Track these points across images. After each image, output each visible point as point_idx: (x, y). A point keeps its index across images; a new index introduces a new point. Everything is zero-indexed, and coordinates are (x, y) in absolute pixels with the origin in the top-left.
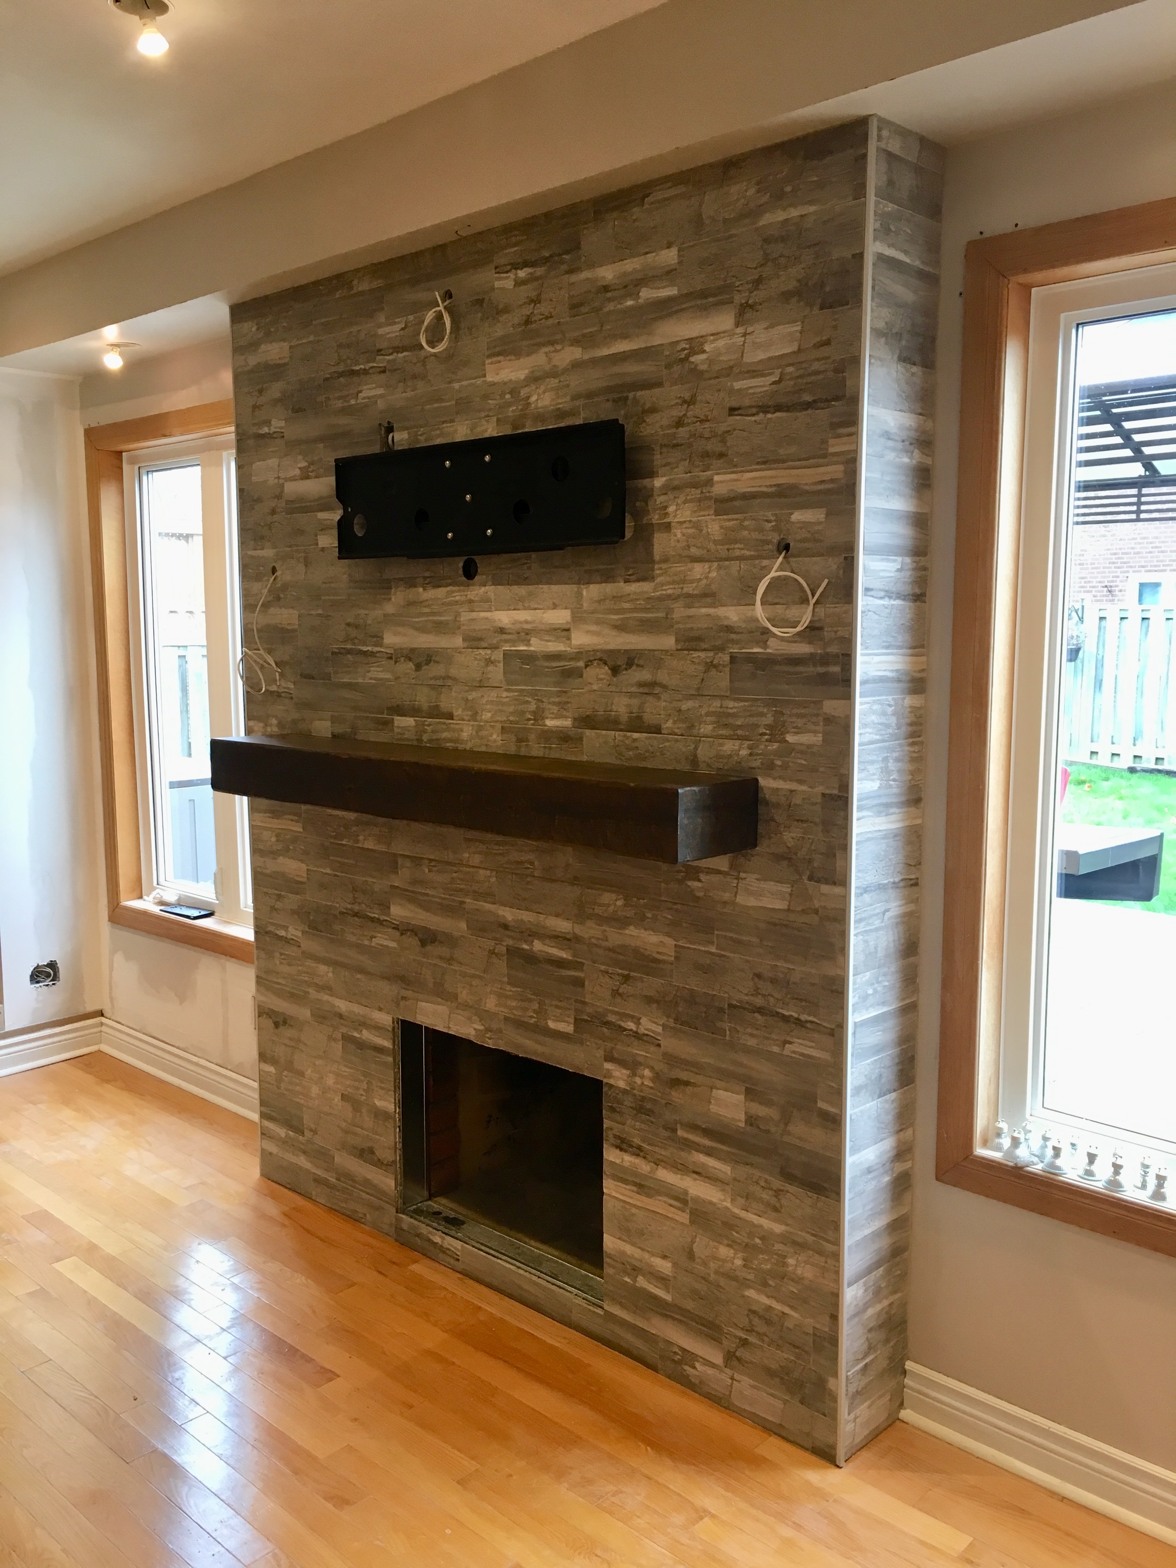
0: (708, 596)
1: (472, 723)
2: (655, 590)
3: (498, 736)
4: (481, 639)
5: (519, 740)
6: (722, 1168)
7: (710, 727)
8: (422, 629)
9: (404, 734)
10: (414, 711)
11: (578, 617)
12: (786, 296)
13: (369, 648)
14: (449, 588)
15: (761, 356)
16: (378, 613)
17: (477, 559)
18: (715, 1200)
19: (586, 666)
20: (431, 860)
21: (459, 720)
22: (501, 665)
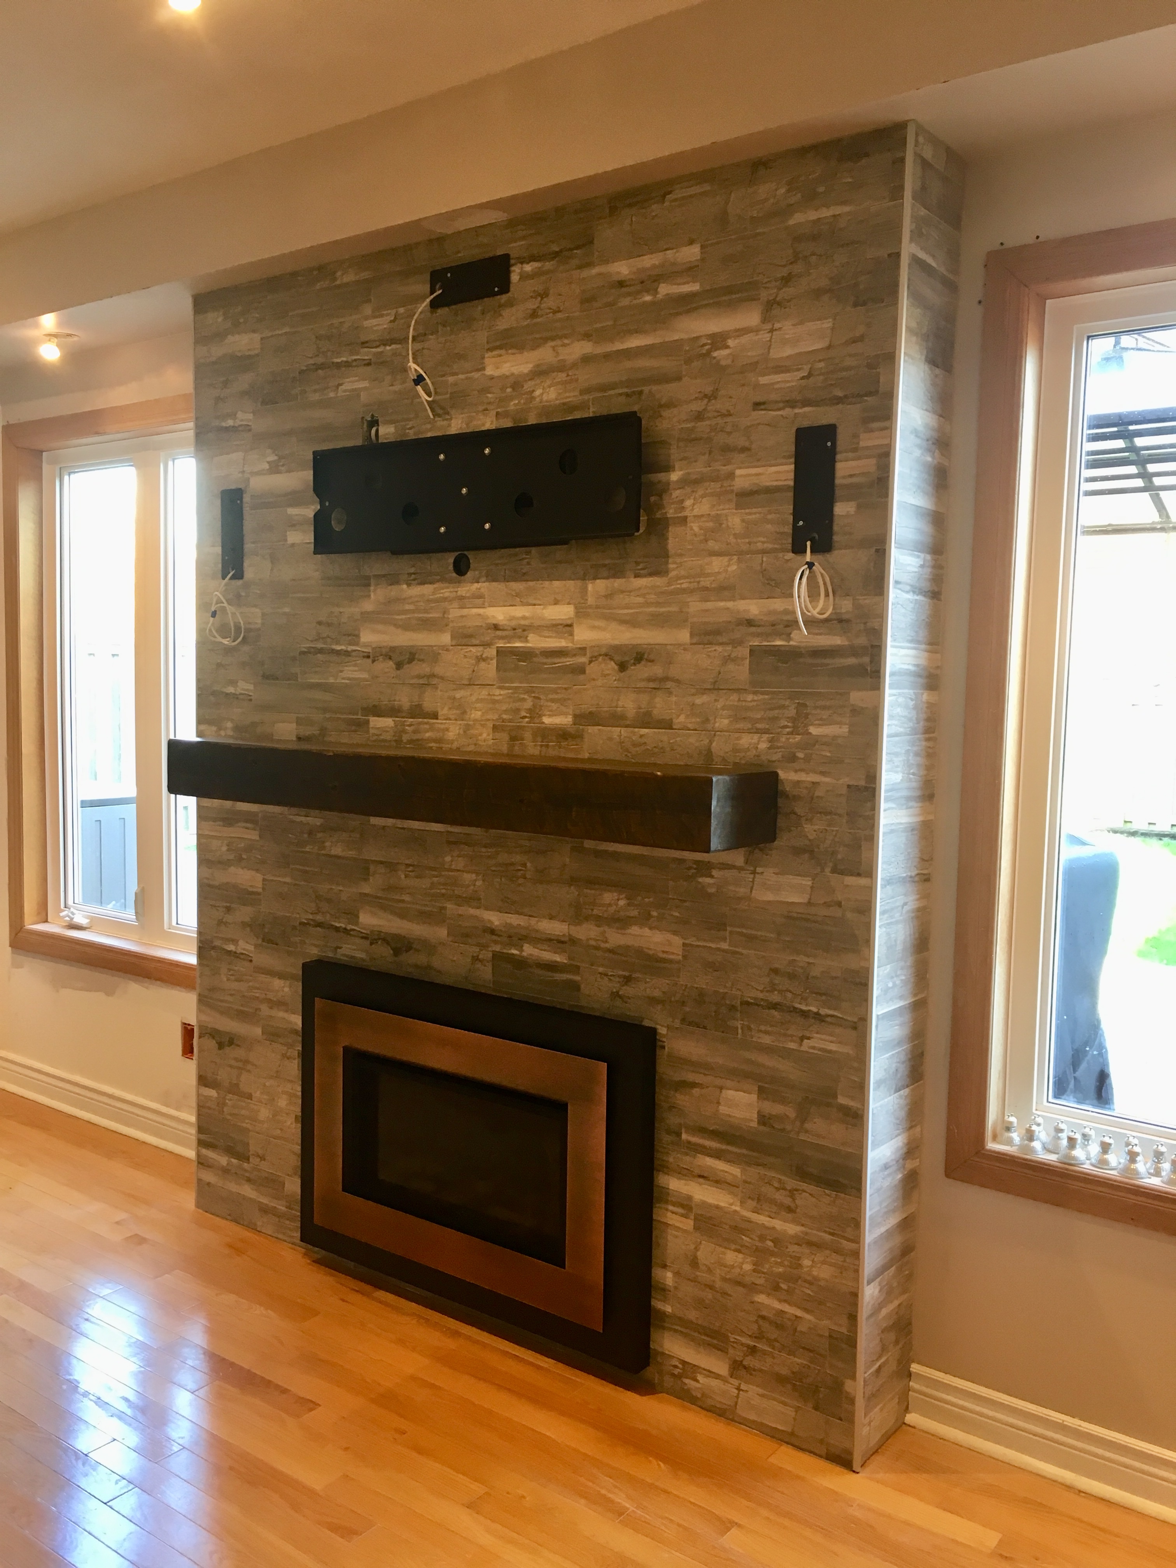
0: (725, 590)
1: (459, 722)
2: (669, 584)
3: (488, 735)
4: (471, 636)
5: (513, 739)
6: (732, 1171)
7: (726, 721)
8: (406, 627)
9: (381, 735)
10: (393, 712)
11: (582, 612)
12: (818, 293)
13: (343, 647)
14: (435, 586)
15: (788, 351)
16: (354, 610)
17: (470, 555)
18: (722, 1204)
19: (590, 662)
20: (408, 865)
21: (445, 719)
22: (495, 661)
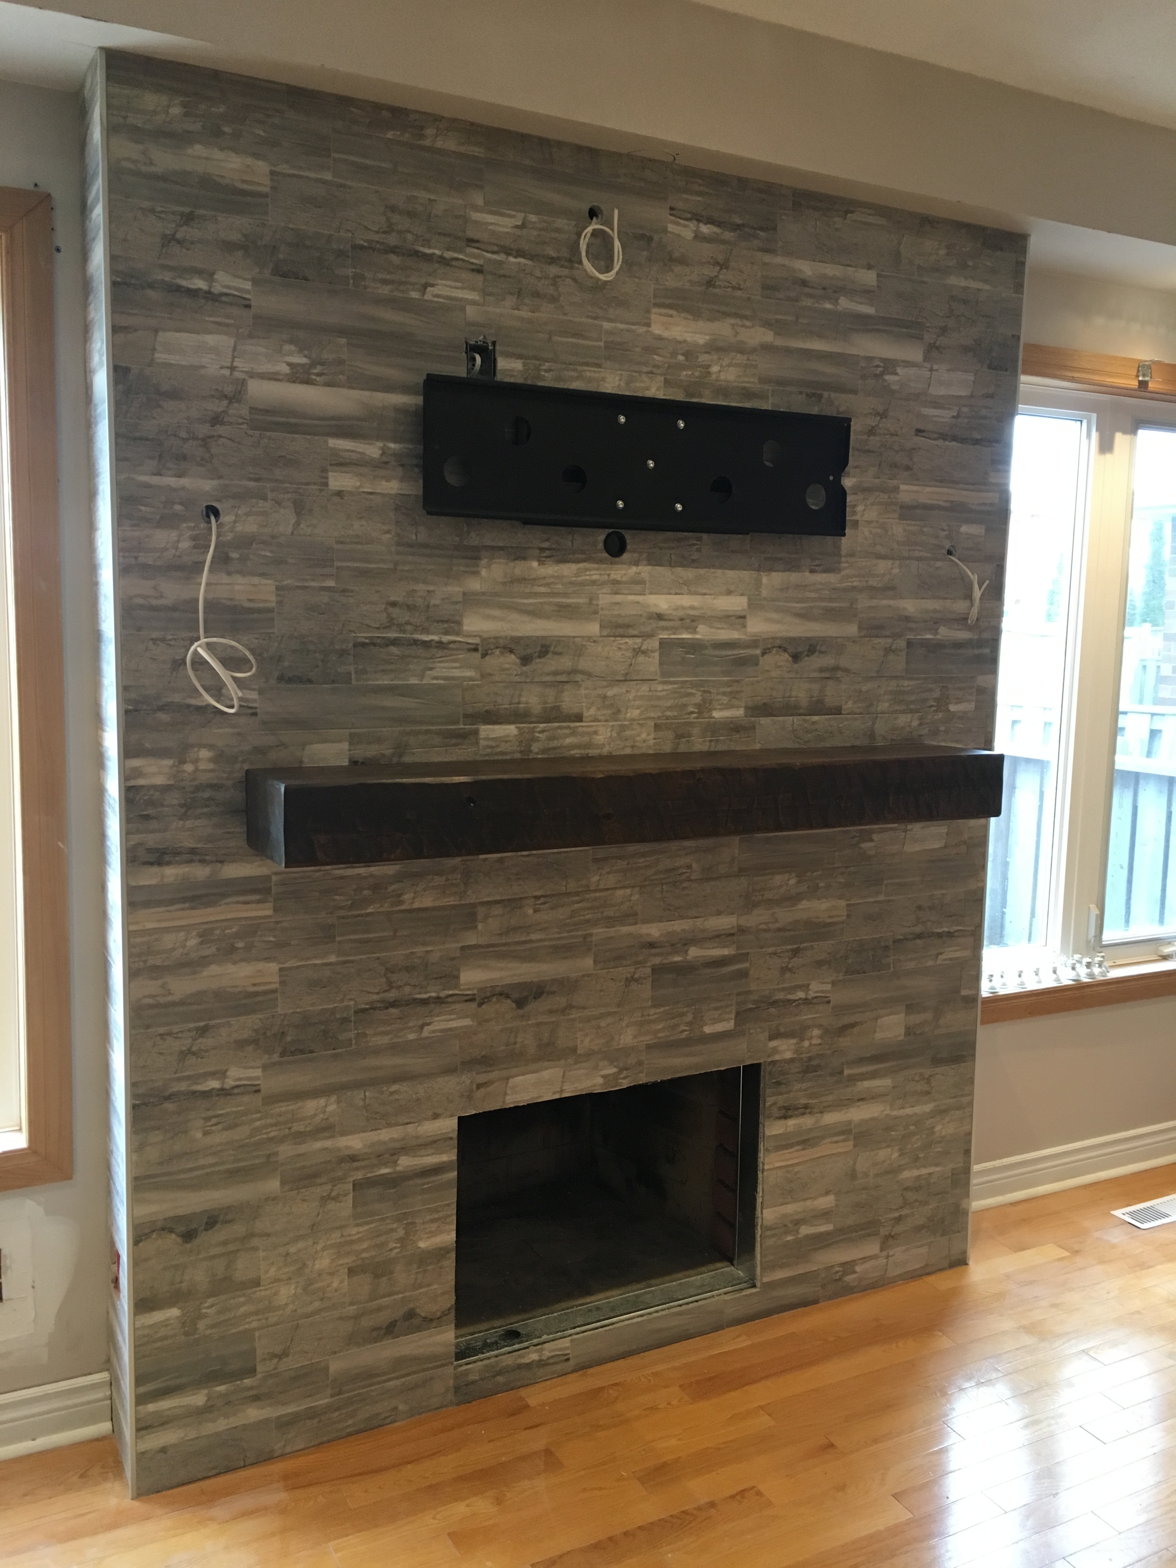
0: (890, 589)
1: (611, 724)
2: (841, 581)
3: (649, 735)
4: (628, 626)
5: (679, 736)
6: (885, 1083)
8: (535, 613)
9: (497, 746)
10: (517, 716)
11: (755, 605)
12: (966, 349)
13: (435, 638)
14: (581, 565)
15: (942, 391)
16: (454, 589)
17: (628, 535)
19: (763, 654)
20: (537, 898)
21: (594, 721)
22: (657, 655)
